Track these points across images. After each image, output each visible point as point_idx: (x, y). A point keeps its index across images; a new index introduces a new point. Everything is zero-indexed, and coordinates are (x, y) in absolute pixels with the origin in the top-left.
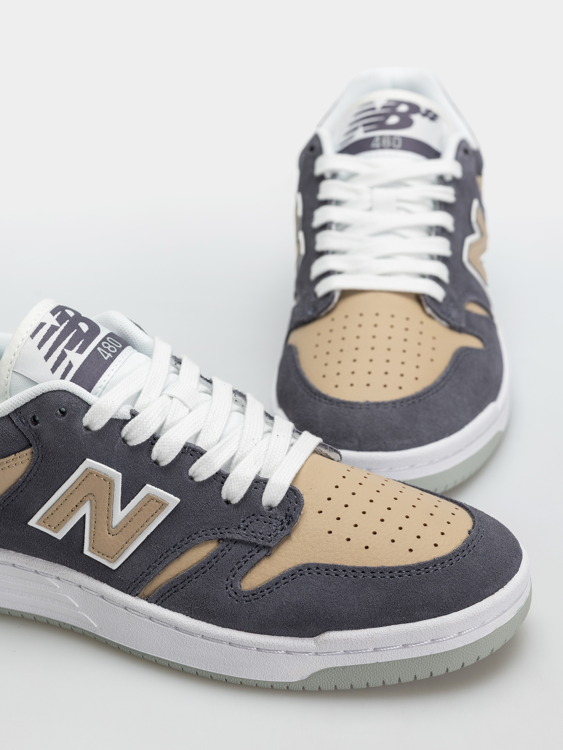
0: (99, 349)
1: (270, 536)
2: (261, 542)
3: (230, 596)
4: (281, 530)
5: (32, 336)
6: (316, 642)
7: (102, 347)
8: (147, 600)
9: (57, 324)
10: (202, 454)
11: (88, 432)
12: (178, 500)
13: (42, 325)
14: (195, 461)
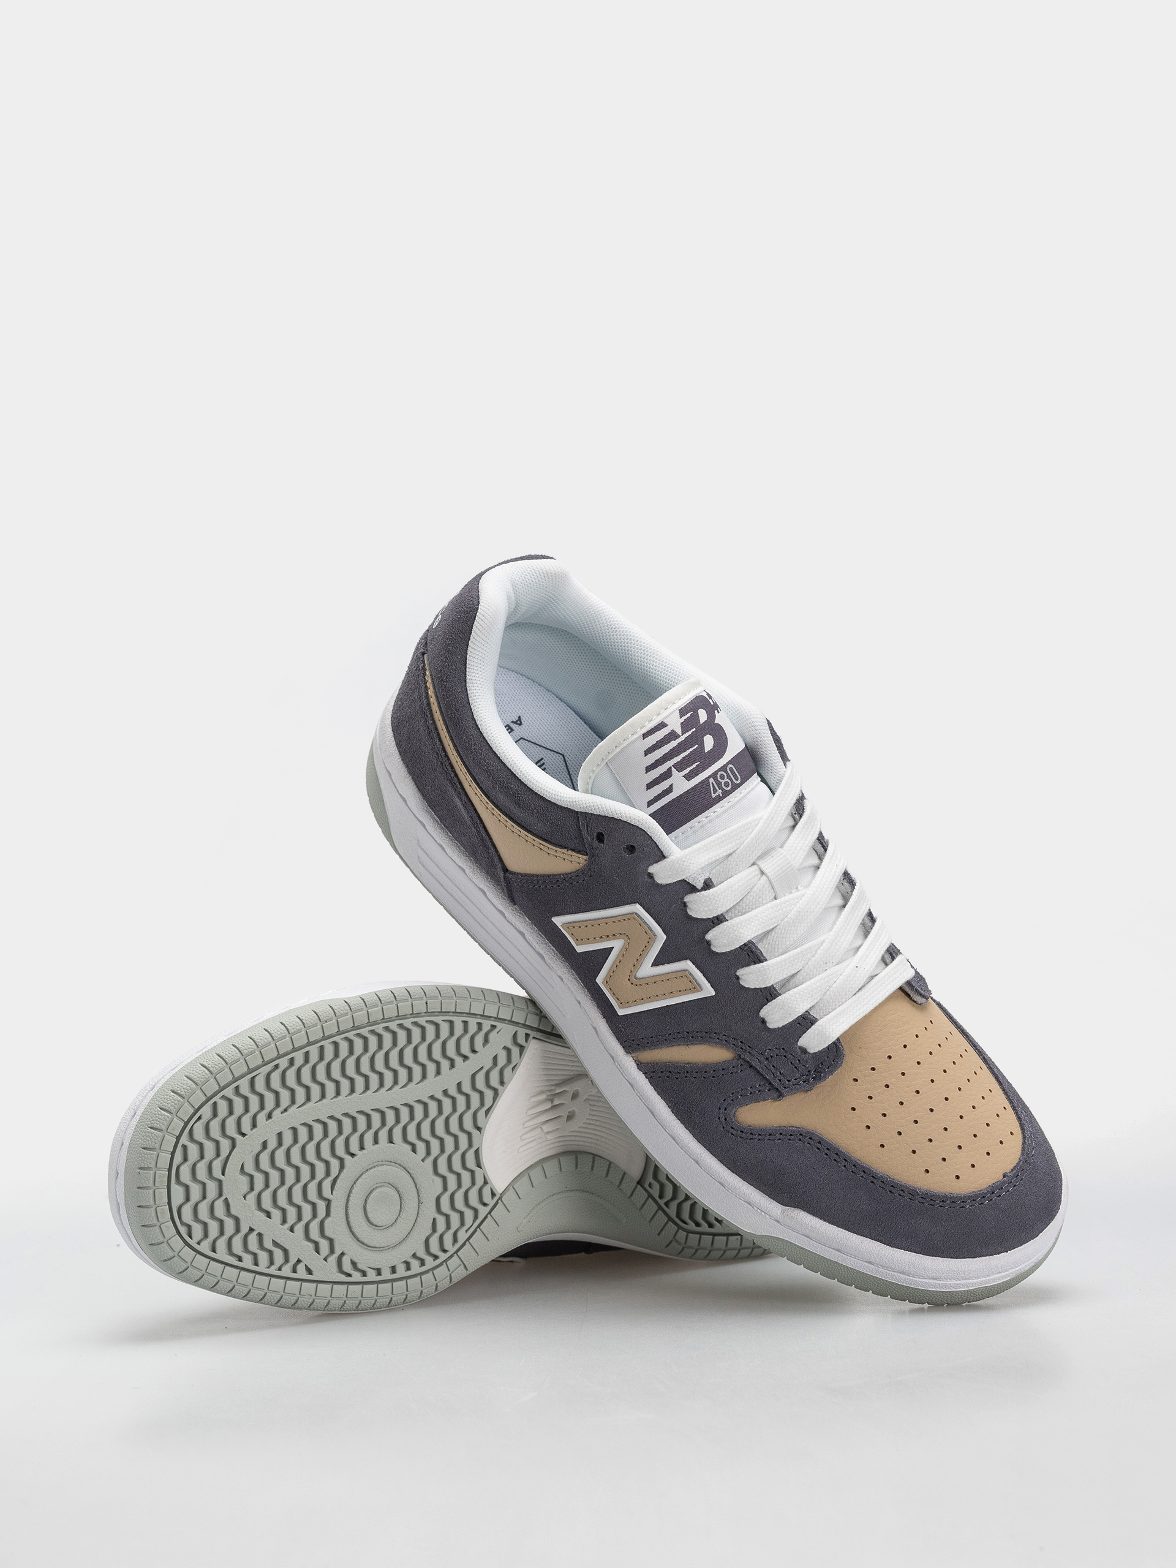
0: (711, 780)
1: (789, 1081)
2: (776, 1084)
3: (719, 1118)
4: (804, 1082)
5: (645, 736)
6: (783, 1212)
7: (715, 779)
8: (637, 1065)
9: (679, 731)
10: (760, 961)
11: (650, 880)
12: (713, 993)
13: (662, 725)
14: (748, 965)
